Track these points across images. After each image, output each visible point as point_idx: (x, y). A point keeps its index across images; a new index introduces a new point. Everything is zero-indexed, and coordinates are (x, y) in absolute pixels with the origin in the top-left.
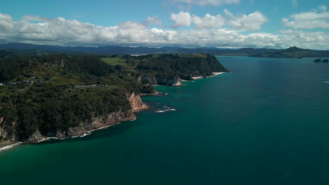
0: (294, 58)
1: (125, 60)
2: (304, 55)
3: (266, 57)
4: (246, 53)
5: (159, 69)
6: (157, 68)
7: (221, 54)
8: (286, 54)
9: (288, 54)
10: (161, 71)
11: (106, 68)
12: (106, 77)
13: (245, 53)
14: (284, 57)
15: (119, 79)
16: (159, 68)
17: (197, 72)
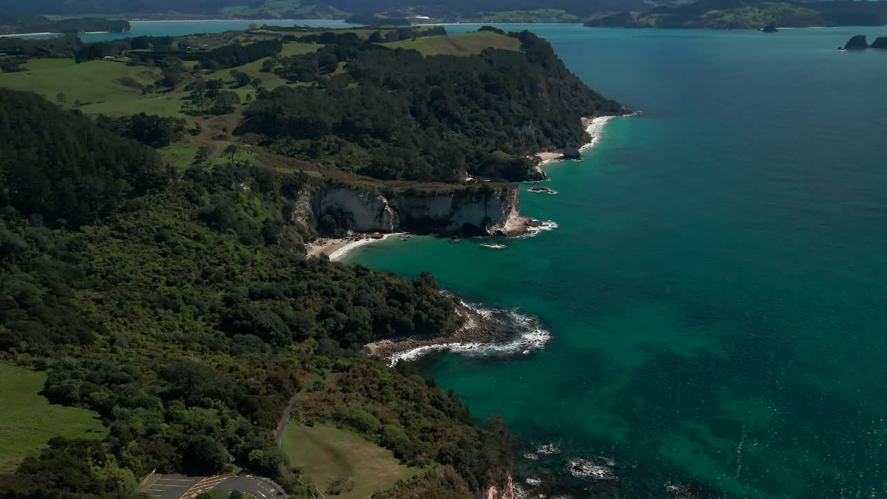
0: (746, 28)
1: (158, 71)
2: (773, 17)
3: (648, 26)
4: (568, 12)
5: (368, 131)
6: (358, 124)
7: (481, 16)
8: (716, 16)
9: (722, 15)
10: (379, 141)
11: (108, 167)
12: (119, 229)
13: (564, 11)
14: (711, 27)
15: (211, 236)
16: (368, 124)
17: (531, 129)
